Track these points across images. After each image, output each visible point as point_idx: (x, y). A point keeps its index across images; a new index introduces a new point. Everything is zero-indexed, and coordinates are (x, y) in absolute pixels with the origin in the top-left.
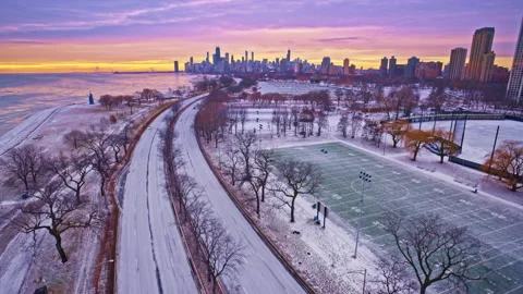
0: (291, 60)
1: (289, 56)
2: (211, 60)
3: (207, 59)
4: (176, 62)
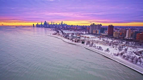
1: (62, 23)
4: (33, 24)
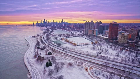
2: (43, 22)
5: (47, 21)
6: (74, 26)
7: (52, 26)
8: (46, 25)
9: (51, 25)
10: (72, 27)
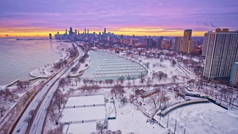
0: (107, 32)
1: (105, 31)
2: (68, 33)
3: (66, 32)
4: (50, 34)
5: (76, 30)
6: (134, 42)
7: (86, 42)
8: (73, 39)
9: (84, 39)
10: (131, 44)
